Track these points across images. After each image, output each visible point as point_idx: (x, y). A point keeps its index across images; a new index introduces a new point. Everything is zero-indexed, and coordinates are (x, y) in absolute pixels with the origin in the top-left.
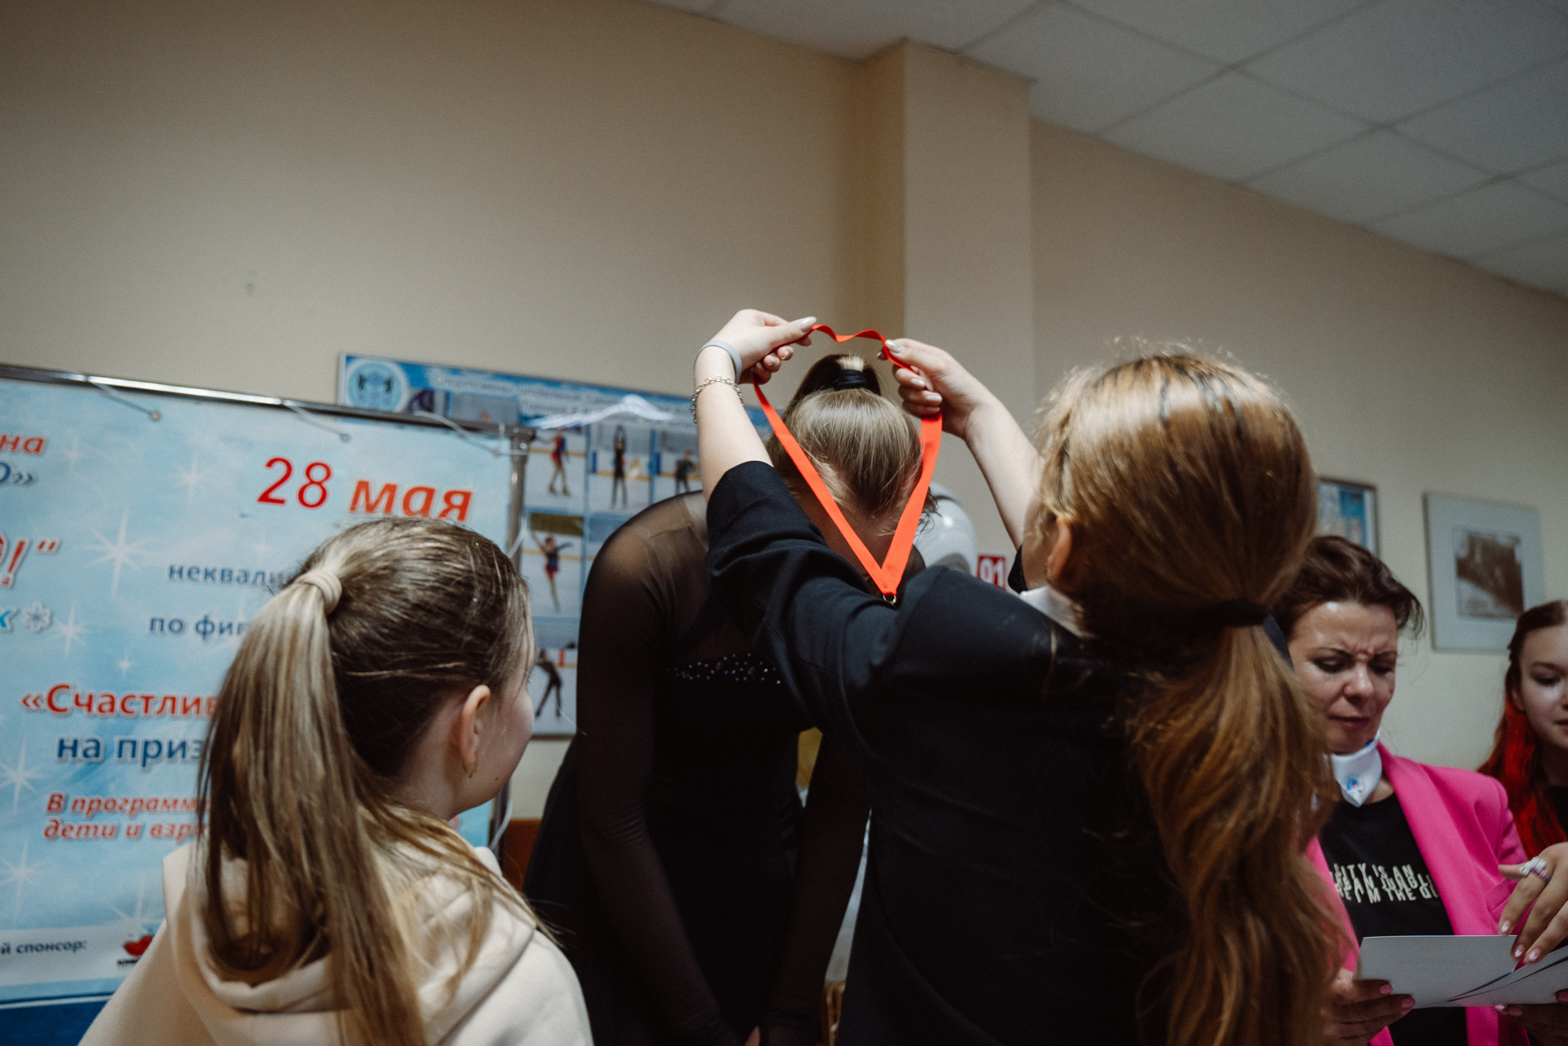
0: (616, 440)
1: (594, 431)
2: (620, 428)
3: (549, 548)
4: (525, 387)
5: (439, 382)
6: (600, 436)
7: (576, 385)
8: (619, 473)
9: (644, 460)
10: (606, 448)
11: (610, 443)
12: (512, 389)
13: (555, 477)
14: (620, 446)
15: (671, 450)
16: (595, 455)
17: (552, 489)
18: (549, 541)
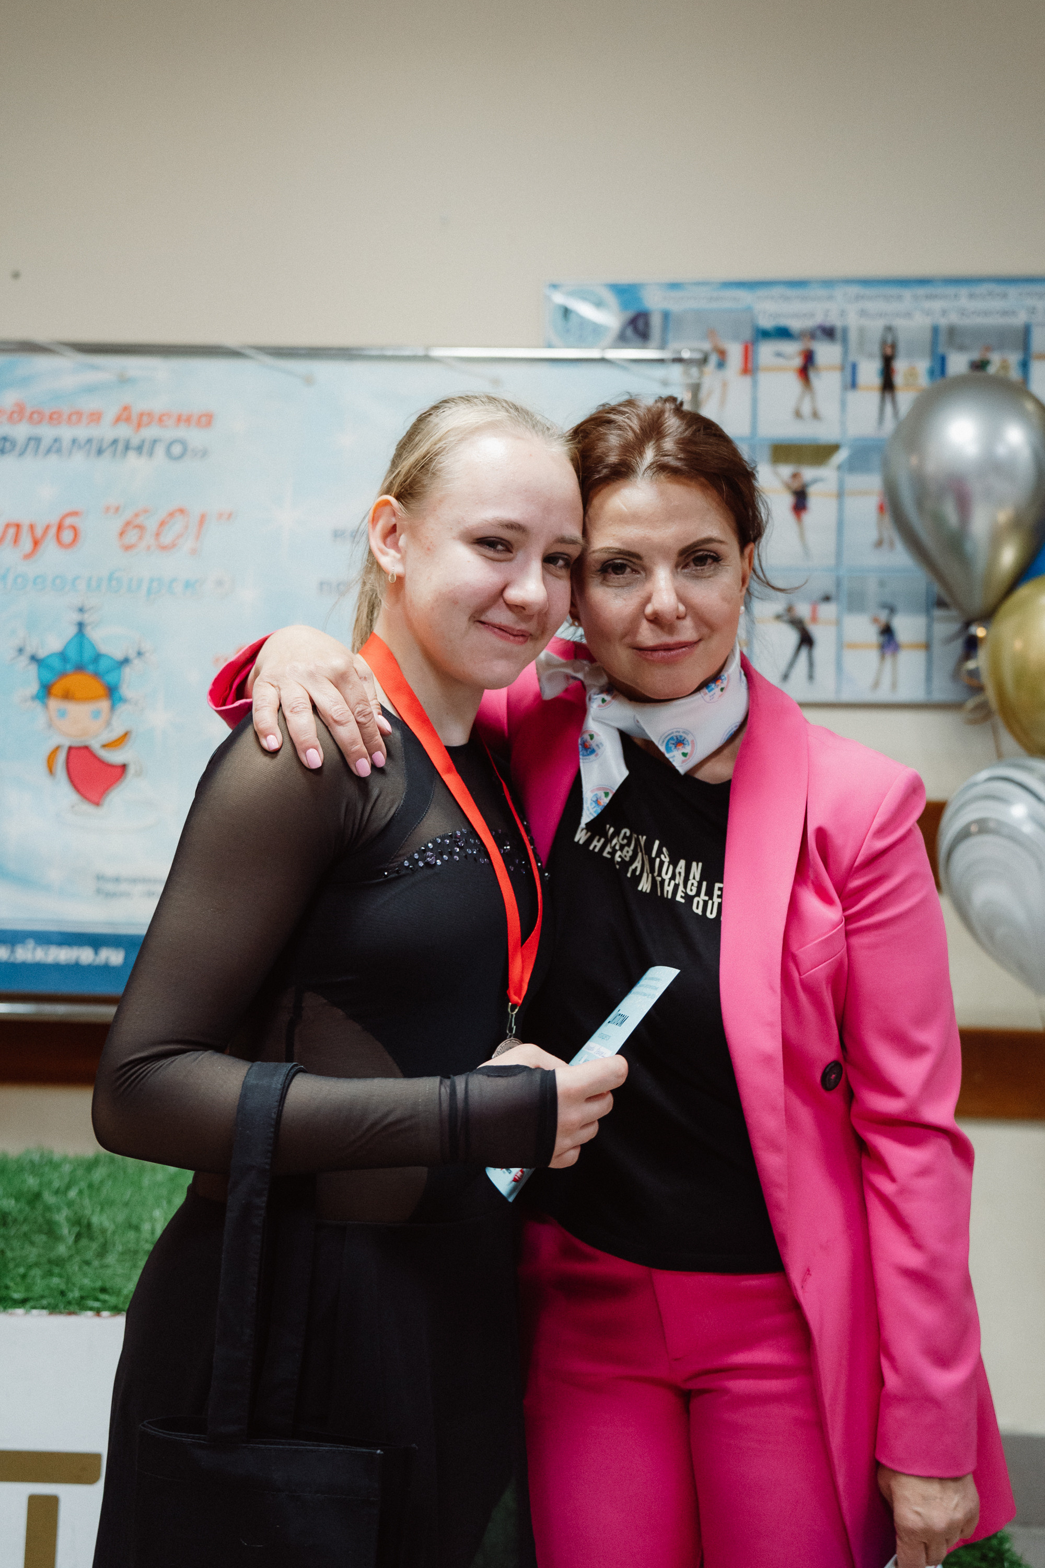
0: (884, 343)
1: (853, 336)
2: (889, 329)
3: (796, 485)
4: (761, 292)
5: (654, 302)
6: (861, 343)
7: (828, 283)
8: (888, 385)
9: (923, 366)
10: (870, 356)
11: (876, 349)
12: (745, 297)
13: (801, 399)
14: (889, 351)
15: (962, 348)
16: (854, 367)
17: (798, 414)
18: (795, 476)
